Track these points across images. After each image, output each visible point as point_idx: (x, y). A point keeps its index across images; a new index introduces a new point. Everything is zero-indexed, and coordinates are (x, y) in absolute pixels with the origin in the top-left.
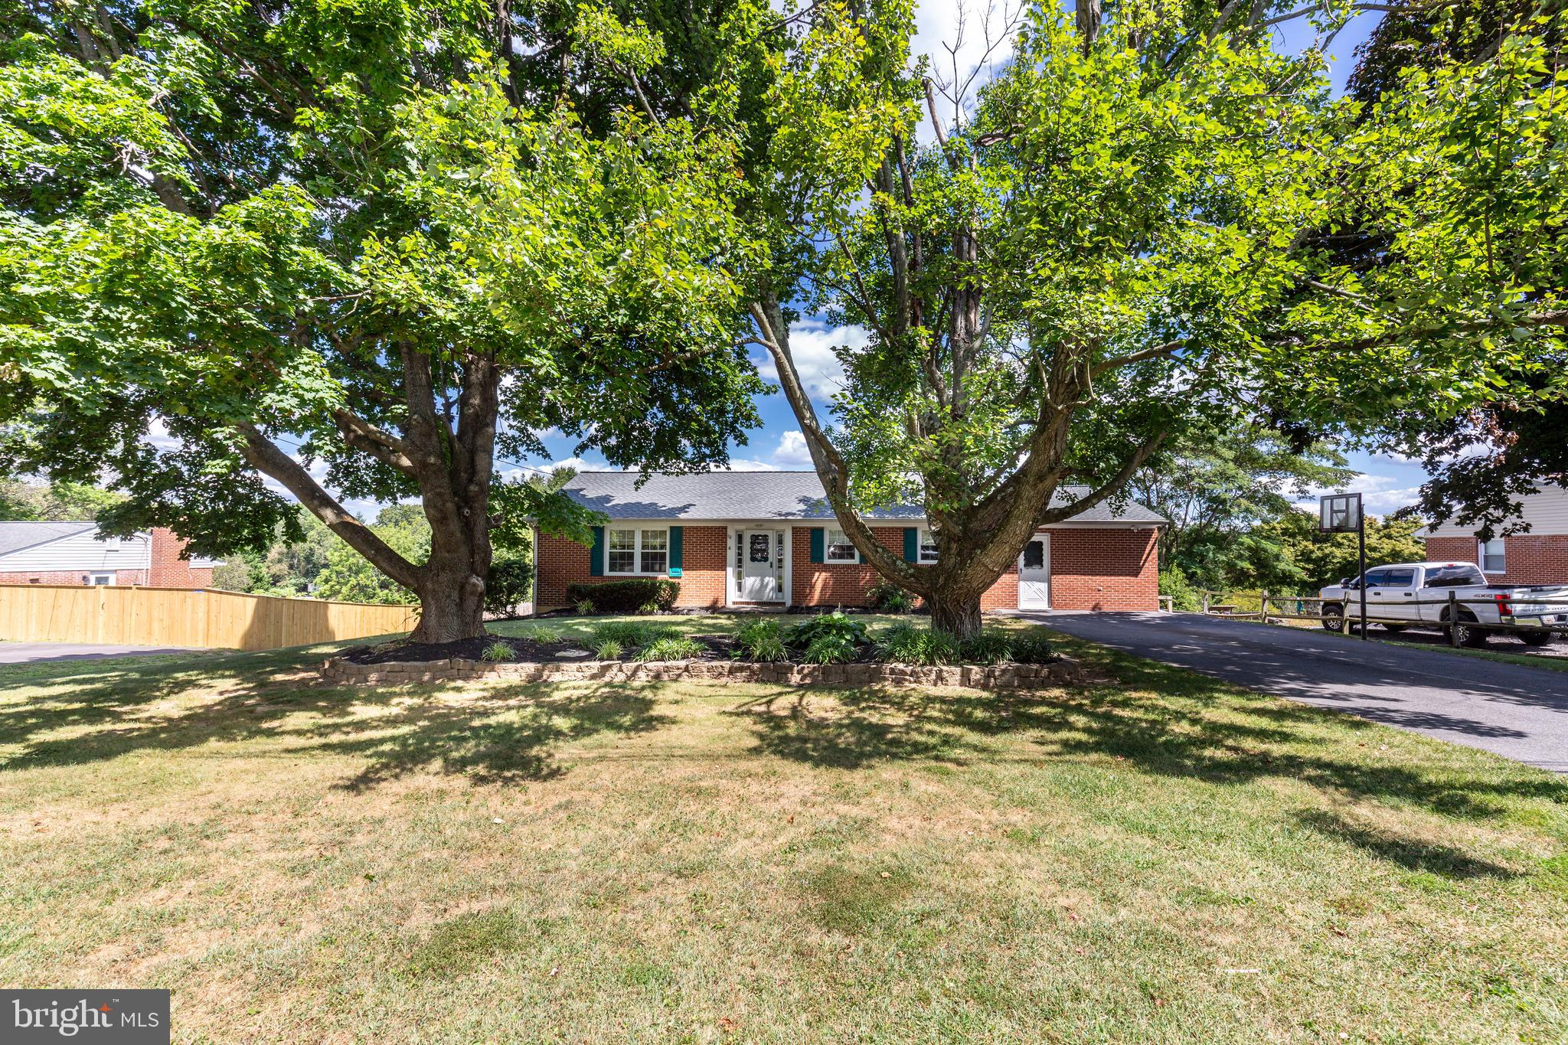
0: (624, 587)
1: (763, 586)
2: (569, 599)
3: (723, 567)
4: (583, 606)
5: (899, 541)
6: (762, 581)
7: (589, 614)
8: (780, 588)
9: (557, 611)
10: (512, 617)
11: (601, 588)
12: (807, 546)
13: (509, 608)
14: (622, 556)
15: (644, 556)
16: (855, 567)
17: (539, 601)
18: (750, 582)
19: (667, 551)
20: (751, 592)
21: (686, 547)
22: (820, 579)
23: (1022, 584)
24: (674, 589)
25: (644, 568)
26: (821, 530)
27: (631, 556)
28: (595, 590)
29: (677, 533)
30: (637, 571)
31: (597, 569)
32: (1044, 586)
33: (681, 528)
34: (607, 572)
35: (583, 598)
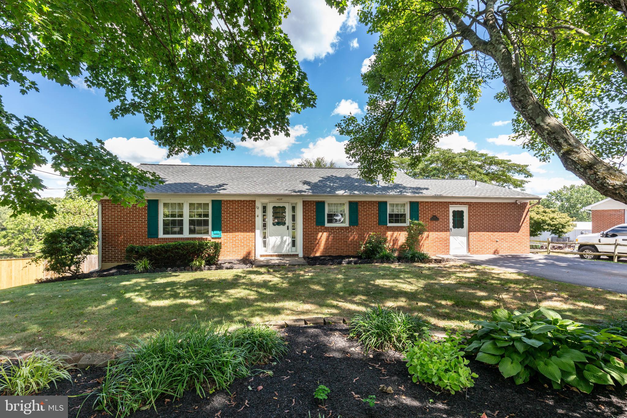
0: (176, 247)
1: (283, 242)
2: (129, 258)
3: (252, 229)
4: (140, 265)
5: (375, 210)
6: (282, 238)
7: (146, 270)
8: (294, 244)
9: (118, 267)
10: (77, 276)
11: (157, 249)
12: (313, 215)
13: (73, 268)
14: (174, 223)
15: (192, 222)
16: (346, 228)
17: (104, 258)
18: (273, 240)
19: (210, 219)
20: (274, 247)
21: (224, 215)
22: (323, 237)
23: (451, 238)
24: (217, 247)
25: (192, 231)
26: (323, 203)
27: (181, 223)
28: (151, 251)
29: (217, 205)
30: (186, 234)
31: (153, 232)
32: (464, 239)
33: (220, 201)
34: (161, 235)
35: (140, 257)
